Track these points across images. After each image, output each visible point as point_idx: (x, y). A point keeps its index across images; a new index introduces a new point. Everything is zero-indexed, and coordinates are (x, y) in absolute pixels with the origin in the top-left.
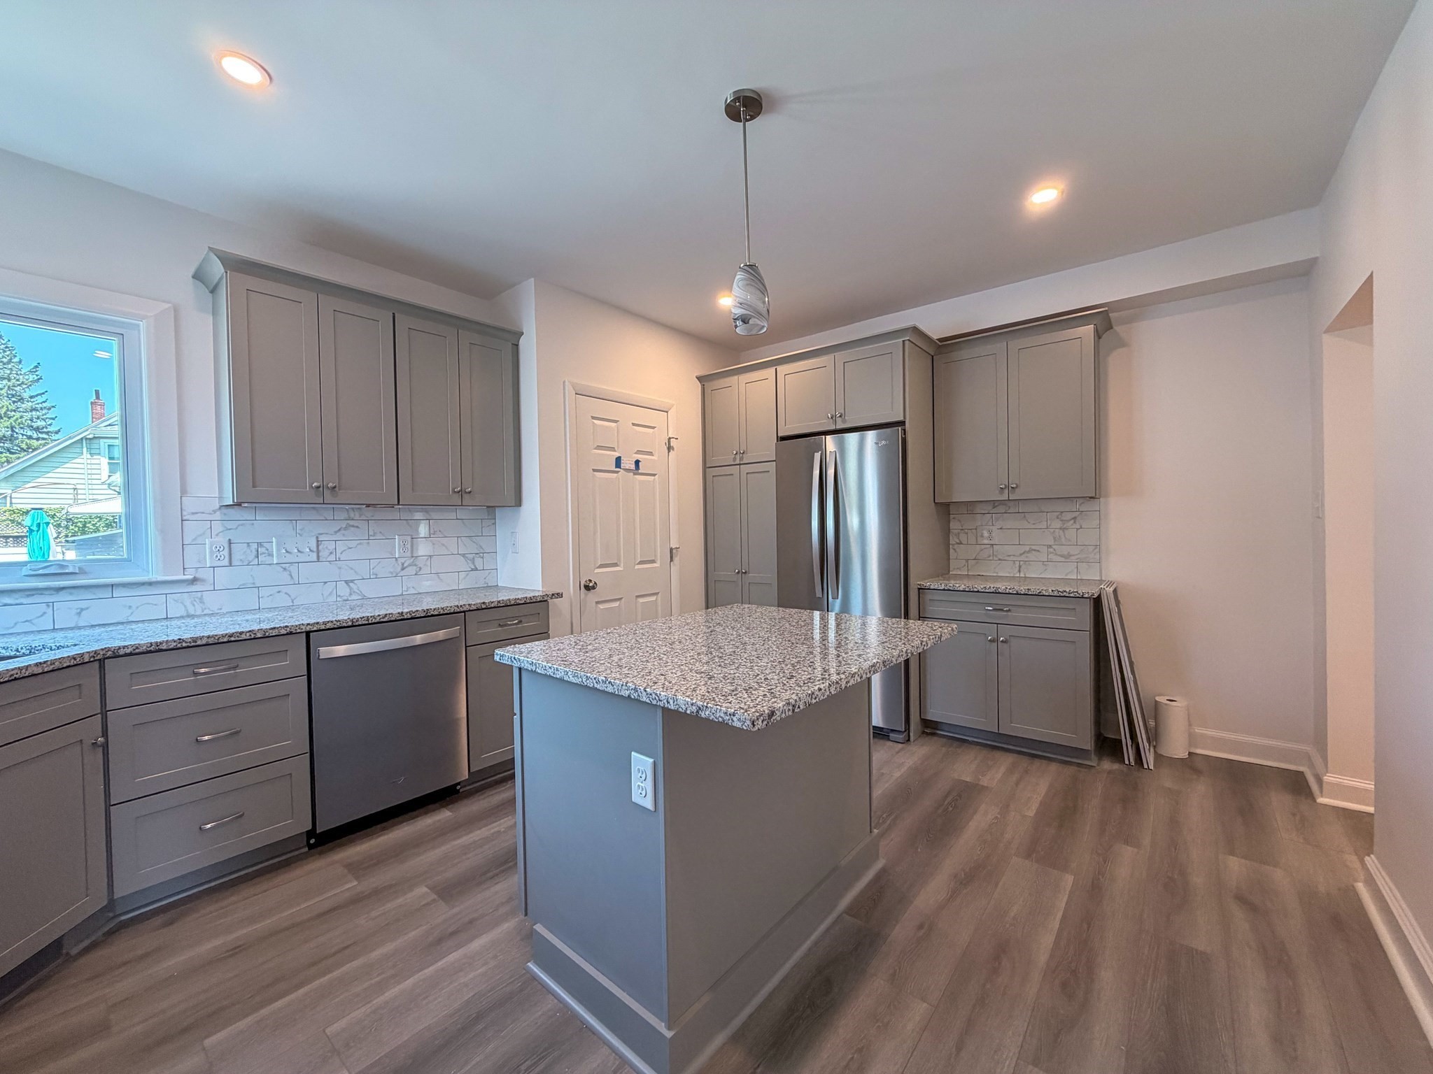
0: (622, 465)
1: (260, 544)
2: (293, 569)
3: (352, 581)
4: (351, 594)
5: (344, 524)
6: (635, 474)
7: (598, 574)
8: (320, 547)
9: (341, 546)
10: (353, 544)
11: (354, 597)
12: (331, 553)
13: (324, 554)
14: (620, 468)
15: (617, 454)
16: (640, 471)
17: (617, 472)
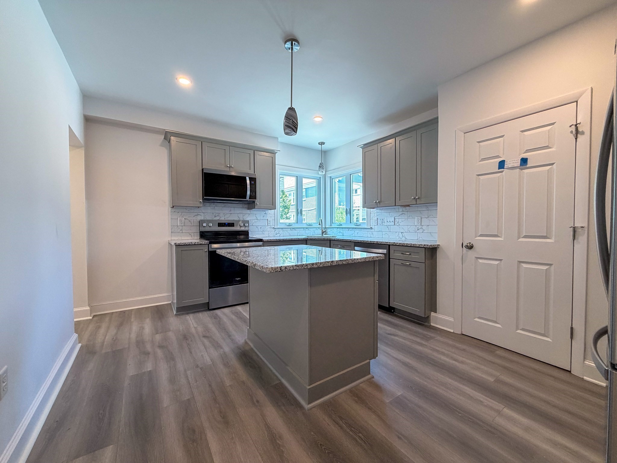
0: (505, 166)
1: (383, 219)
2: (389, 227)
3: (403, 232)
4: (402, 237)
5: (401, 213)
6: (522, 169)
7: (477, 241)
8: (395, 221)
9: (400, 221)
10: (403, 220)
11: (403, 238)
12: (398, 223)
13: (396, 223)
14: (504, 168)
15: (501, 159)
16: (528, 166)
17: (502, 172)
